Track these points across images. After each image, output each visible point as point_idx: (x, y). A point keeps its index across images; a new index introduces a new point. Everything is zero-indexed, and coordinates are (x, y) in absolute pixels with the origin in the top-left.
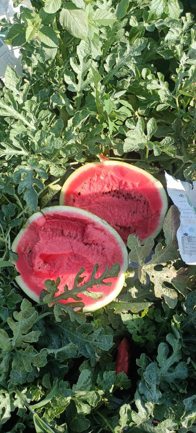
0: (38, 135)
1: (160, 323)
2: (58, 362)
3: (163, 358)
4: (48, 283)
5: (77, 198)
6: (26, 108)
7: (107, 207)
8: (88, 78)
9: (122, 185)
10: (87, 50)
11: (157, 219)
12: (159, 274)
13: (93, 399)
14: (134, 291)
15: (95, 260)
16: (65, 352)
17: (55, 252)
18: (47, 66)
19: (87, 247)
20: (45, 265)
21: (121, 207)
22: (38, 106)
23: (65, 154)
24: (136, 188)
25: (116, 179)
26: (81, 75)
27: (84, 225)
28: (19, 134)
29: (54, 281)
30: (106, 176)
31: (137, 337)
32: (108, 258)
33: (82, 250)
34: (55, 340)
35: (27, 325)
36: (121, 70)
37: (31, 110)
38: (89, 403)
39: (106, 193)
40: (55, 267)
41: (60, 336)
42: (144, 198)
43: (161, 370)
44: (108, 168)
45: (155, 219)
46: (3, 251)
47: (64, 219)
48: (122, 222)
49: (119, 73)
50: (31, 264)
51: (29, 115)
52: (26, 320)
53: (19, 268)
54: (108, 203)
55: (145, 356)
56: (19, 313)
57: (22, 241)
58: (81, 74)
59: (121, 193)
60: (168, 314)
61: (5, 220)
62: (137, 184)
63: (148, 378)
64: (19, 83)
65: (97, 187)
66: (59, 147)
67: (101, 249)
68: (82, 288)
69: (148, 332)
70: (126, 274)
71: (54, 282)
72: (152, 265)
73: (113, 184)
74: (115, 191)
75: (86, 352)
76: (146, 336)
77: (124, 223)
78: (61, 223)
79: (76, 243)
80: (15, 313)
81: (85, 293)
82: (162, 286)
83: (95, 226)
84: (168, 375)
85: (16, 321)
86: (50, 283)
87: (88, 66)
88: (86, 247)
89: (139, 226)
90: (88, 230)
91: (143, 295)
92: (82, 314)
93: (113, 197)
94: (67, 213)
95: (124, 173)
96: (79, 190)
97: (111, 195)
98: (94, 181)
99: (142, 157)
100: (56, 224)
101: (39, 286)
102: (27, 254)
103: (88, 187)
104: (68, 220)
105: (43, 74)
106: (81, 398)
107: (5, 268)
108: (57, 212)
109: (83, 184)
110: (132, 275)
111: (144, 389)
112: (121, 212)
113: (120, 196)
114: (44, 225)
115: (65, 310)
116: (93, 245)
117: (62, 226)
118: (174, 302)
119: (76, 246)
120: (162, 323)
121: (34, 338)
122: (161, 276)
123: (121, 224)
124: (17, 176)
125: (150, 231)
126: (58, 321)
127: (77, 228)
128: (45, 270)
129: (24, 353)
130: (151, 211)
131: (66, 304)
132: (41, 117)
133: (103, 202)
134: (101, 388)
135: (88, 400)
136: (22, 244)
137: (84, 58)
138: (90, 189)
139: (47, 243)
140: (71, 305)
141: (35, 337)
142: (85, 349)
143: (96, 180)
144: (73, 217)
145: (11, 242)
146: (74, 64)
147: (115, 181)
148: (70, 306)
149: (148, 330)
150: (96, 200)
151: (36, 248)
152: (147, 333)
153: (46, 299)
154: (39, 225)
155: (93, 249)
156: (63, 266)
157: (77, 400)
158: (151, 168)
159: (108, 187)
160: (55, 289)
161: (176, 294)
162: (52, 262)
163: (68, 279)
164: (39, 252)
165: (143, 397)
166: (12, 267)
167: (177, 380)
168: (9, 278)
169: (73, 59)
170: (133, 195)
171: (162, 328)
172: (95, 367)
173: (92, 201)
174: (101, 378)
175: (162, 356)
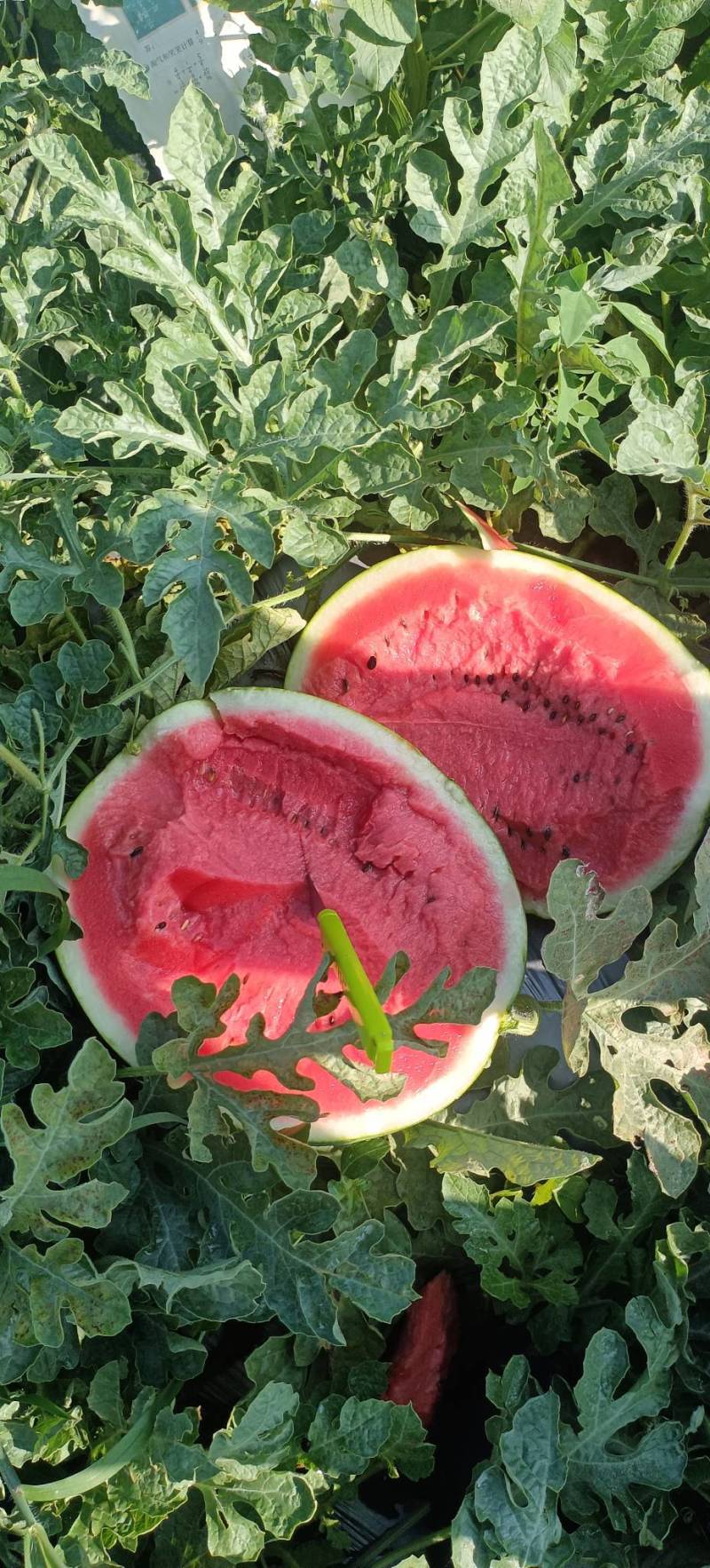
0: (262, 381)
1: (604, 1242)
2: (167, 1324)
3: (600, 1394)
4: (188, 992)
5: (358, 677)
6: (231, 269)
7: (472, 736)
8: (501, 196)
9: (550, 658)
10: (522, 76)
11: (668, 820)
12: (640, 1044)
13: (280, 1507)
14: (517, 1091)
15: (391, 935)
16: (210, 1294)
17: (235, 871)
18: (342, 128)
19: (367, 879)
20: (186, 918)
21: (529, 747)
22: (280, 270)
23: (357, 479)
24: (607, 684)
25: (529, 630)
26: (475, 181)
27: (371, 789)
28: (185, 366)
29: (212, 987)
30: (495, 610)
31: (499, 1282)
32: (443, 939)
33: (344, 889)
34: (170, 1229)
35: (76, 1149)
36: (642, 192)
37: (248, 282)
38: (263, 1518)
39: (478, 680)
40: (222, 935)
41: (196, 1217)
42: (630, 727)
43: (578, 1439)
44: (506, 581)
45: (661, 820)
46: (30, 832)
47: (295, 749)
48: (522, 808)
49: (630, 201)
50: (132, 904)
51: (238, 300)
52: (78, 1127)
53: (81, 911)
54: (477, 721)
55: (523, 1368)
56: (56, 1091)
57: (112, 803)
58: (477, 171)
59: (540, 689)
60: (645, 1211)
61: (59, 703)
62: (613, 666)
63: (517, 1460)
64: (221, 164)
65: (449, 649)
66: (338, 444)
67: (422, 900)
68: (322, 1040)
69: (550, 1271)
70: (507, 1019)
71: (214, 990)
72: (619, 1002)
73: (515, 649)
74: (516, 677)
75: (294, 1308)
76: (537, 1285)
77: (529, 813)
78: (281, 765)
79: (327, 853)
80: (39, 1090)
81: (331, 1063)
82: (644, 1098)
83: (413, 801)
84: (606, 1464)
85: (34, 1122)
86: (197, 991)
87: (511, 146)
88: (365, 878)
89: (584, 835)
90: (385, 809)
91: (552, 1114)
92: (302, 1148)
93: (503, 700)
94: (316, 728)
95: (567, 611)
96: (372, 645)
97: (496, 692)
98: (441, 622)
99: (643, 566)
100: (260, 764)
101: (148, 996)
102: (124, 858)
103: (413, 643)
104: (313, 757)
105: (317, 155)
106: (234, 1489)
107: (24, 900)
108: (273, 714)
109: (394, 625)
110: (527, 1027)
111: (496, 1504)
112: (524, 767)
113: (534, 701)
114: (211, 757)
115: (232, 1117)
116: (392, 874)
117: (280, 777)
118: (684, 1173)
119: (325, 867)
120: (610, 1245)
121: (92, 1211)
122: (646, 1052)
123: (515, 814)
124: (147, 531)
125: (629, 865)
126: (198, 1156)
127: (341, 797)
128: (181, 938)
129: (41, 1264)
130: (649, 785)
131: (242, 1095)
132: (283, 318)
133: (460, 714)
134: (321, 1463)
135: (259, 1504)
136: (111, 818)
137: (505, 109)
138: (417, 650)
139: (210, 833)
140: (263, 1101)
141: (97, 1208)
142: (293, 1294)
143: (447, 620)
144: (334, 746)
145: (66, 801)
146: (458, 128)
147: (525, 639)
148: (260, 1105)
149: (550, 1260)
150: (431, 701)
151: (164, 843)
152: (544, 1272)
153: (167, 1054)
154: (190, 753)
155: (391, 889)
156: (257, 937)
157: (216, 1496)
158: (673, 616)
159: (490, 656)
160: (209, 1022)
161: (694, 1141)
162: (216, 913)
163: (269, 991)
164: (174, 859)
165: (486, 1533)
166: (53, 899)
167: (635, 1488)
168: (31, 939)
169: (459, 104)
170: (586, 708)
171: (608, 1262)
172: (310, 1367)
173: (414, 701)
174: (330, 1422)
175: (596, 1385)
